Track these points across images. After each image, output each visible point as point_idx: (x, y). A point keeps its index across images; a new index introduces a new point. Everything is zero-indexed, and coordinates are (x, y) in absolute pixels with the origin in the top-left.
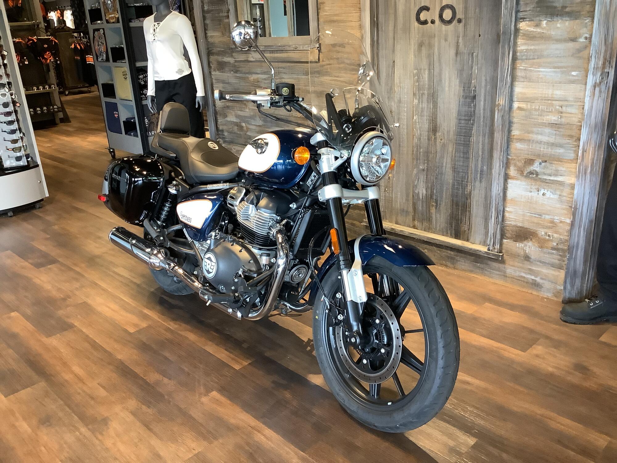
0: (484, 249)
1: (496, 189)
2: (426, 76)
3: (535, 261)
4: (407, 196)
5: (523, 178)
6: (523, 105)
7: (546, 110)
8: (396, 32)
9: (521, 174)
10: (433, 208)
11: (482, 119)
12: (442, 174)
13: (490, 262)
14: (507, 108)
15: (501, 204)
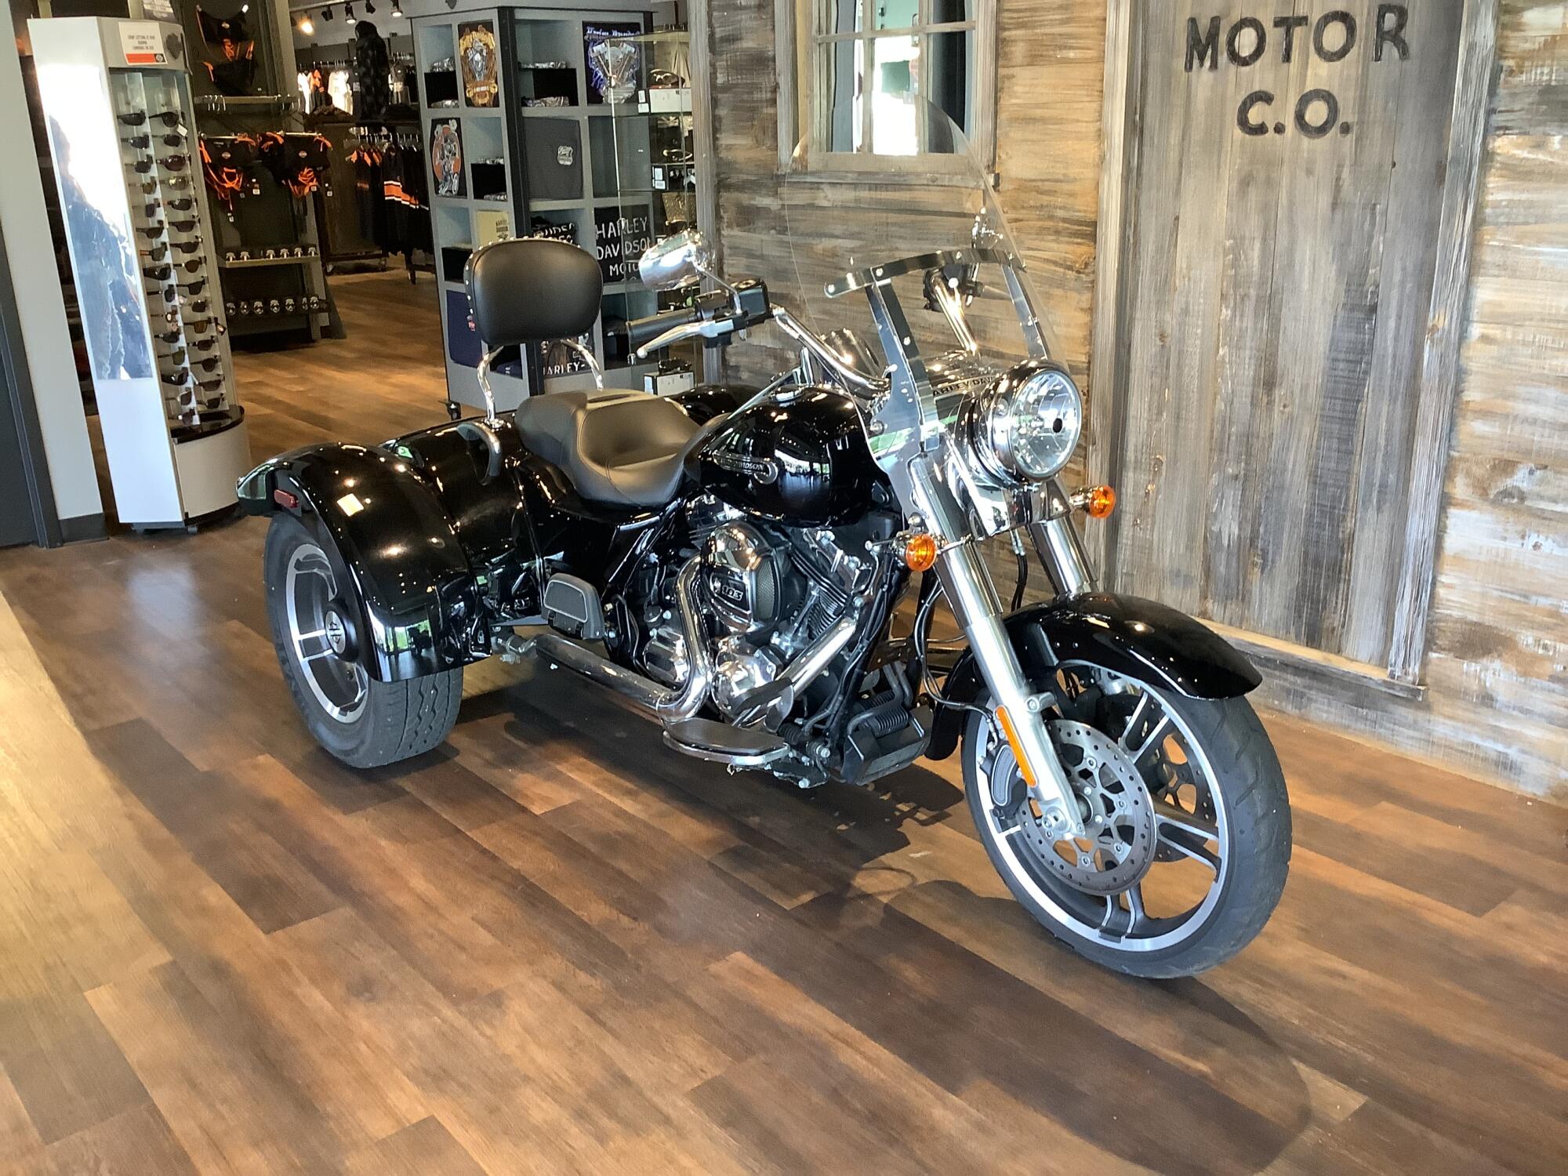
0: (1378, 675)
1: (1418, 527)
2: (1255, 254)
3: (1508, 707)
4: (1191, 538)
5: (1487, 507)
6: (1494, 331)
7: (1550, 345)
8: (1186, 149)
9: (1481, 495)
10: (1256, 570)
11: (1390, 362)
12: (1281, 488)
13: (1391, 707)
14: (1454, 337)
15: (1429, 564)
